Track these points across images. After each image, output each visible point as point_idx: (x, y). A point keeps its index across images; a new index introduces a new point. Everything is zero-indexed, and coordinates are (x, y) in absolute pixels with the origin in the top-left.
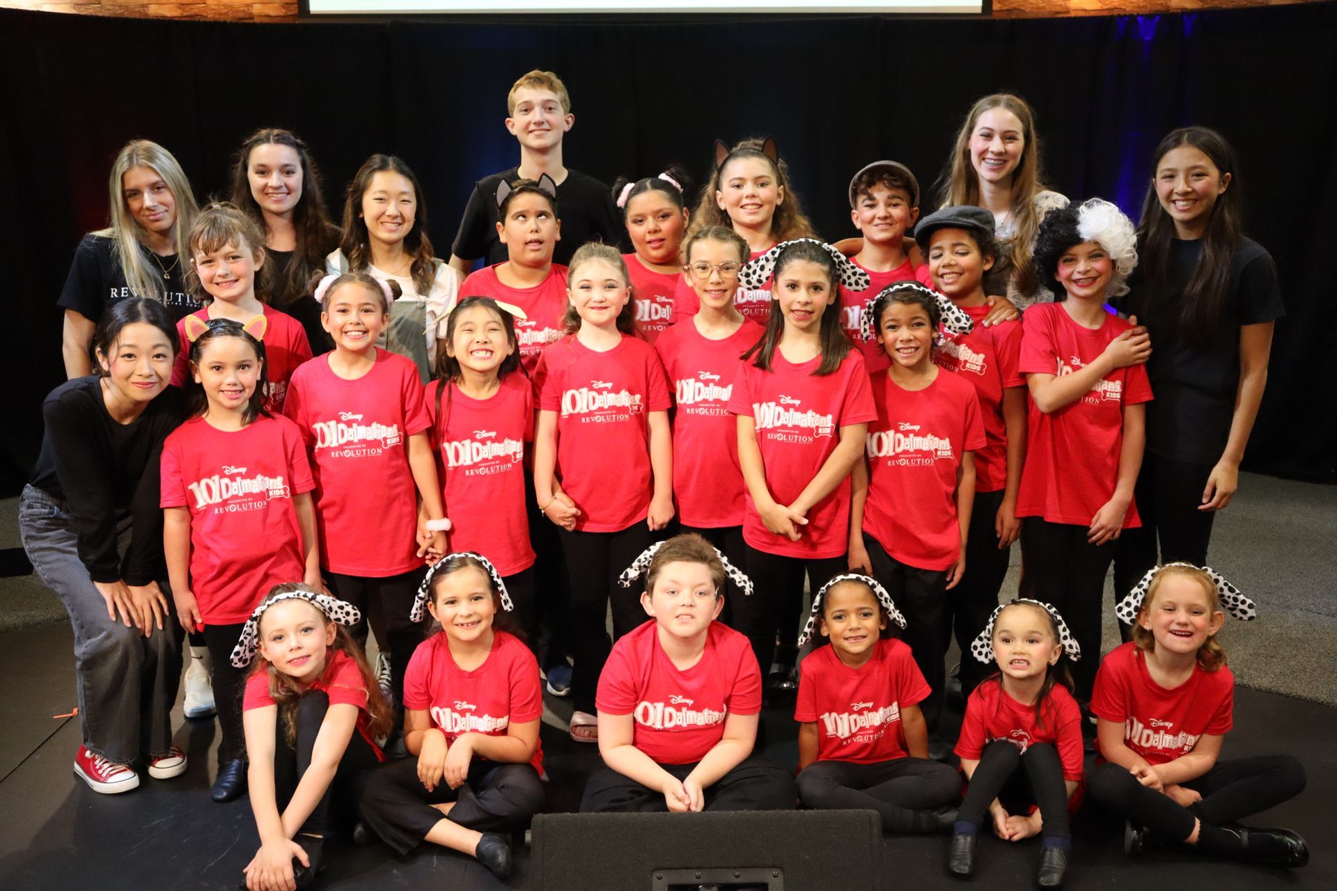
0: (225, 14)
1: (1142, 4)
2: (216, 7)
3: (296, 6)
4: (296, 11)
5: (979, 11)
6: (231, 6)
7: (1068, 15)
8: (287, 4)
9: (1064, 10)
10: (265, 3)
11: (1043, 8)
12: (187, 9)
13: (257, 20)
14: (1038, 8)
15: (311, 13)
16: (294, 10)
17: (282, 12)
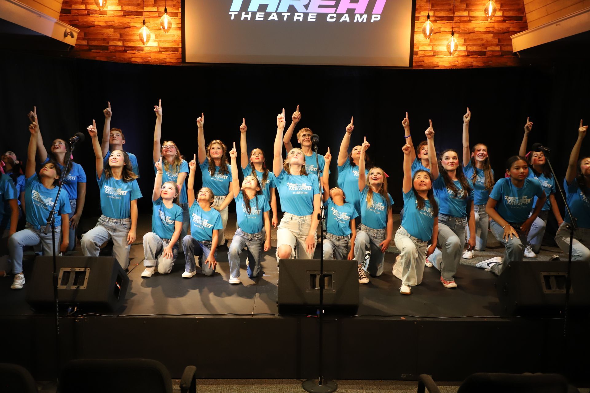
0: (158, 61)
1: (464, 64)
2: (153, 59)
3: (181, 59)
4: (181, 61)
5: (408, 66)
6: (159, 59)
7: (439, 68)
8: (178, 59)
9: (437, 66)
10: (170, 58)
11: (430, 65)
12: (144, 60)
13: (167, 64)
14: (428, 65)
15: (186, 62)
16: (180, 61)
17: (176, 61)
